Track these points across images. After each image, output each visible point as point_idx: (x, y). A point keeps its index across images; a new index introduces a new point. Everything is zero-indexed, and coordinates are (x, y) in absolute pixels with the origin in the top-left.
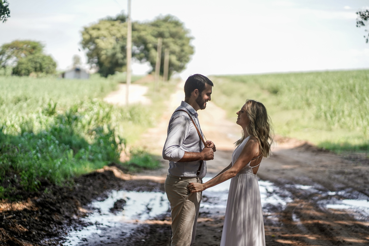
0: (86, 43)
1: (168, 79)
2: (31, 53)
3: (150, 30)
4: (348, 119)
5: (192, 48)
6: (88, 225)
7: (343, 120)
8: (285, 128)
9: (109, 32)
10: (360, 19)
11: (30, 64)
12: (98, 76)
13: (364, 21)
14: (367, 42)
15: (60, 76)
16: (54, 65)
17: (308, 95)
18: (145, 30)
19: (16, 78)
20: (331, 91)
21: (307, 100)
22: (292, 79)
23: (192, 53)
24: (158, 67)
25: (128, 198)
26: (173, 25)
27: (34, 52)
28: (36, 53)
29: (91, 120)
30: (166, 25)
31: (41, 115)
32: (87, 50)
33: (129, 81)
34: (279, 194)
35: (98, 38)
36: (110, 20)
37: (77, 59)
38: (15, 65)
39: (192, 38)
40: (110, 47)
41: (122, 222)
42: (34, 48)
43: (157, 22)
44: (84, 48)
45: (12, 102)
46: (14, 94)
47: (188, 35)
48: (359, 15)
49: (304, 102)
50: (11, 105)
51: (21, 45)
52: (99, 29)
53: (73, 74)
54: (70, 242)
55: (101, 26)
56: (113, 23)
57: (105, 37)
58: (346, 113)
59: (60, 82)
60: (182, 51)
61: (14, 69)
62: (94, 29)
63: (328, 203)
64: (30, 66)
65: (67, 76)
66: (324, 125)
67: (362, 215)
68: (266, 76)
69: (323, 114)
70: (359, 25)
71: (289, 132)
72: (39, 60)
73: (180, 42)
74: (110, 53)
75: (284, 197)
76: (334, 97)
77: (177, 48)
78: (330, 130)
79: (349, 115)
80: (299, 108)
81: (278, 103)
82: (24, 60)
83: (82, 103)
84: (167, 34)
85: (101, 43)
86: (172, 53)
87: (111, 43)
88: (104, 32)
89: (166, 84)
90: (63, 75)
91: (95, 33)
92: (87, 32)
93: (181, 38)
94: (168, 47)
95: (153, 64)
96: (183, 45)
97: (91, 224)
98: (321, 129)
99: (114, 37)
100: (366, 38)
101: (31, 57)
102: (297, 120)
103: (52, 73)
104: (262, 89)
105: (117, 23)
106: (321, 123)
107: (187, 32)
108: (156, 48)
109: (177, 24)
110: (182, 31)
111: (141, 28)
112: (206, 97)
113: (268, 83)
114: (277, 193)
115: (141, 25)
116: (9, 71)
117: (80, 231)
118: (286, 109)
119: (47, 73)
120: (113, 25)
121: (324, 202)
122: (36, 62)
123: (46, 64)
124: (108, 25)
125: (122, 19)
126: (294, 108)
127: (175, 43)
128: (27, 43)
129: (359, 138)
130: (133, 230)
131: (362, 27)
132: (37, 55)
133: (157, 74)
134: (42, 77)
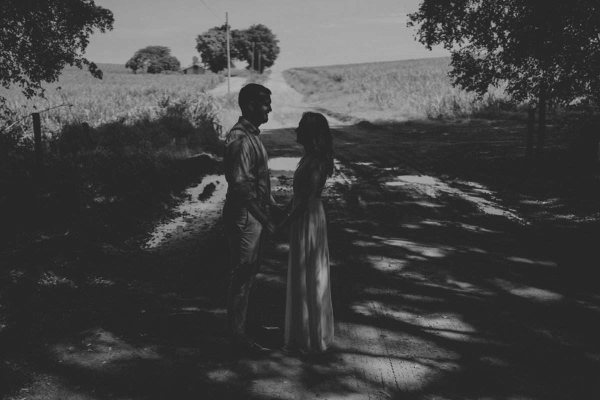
0: (200, 48)
1: (262, 72)
2: (161, 56)
3: (246, 36)
4: (394, 100)
5: (278, 48)
6: (176, 217)
7: (390, 101)
8: (347, 109)
9: (217, 39)
10: (410, 21)
11: (160, 64)
12: (210, 71)
13: (413, 22)
14: (415, 40)
15: (183, 72)
16: (178, 64)
17: (363, 82)
18: (243, 36)
19: (150, 75)
20: (380, 78)
21: (363, 85)
22: (351, 69)
23: (278, 52)
24: (253, 63)
25: (218, 182)
26: (264, 32)
27: (163, 55)
28: (164, 56)
29: (196, 109)
30: (257, 32)
31: (157, 106)
32: (201, 53)
33: (229, 75)
34: (345, 173)
35: (209, 43)
36: (217, 29)
37: (195, 59)
38: (150, 65)
39: (278, 41)
40: (218, 49)
41: (207, 211)
42: (163, 52)
43: (251, 30)
44: (199, 51)
45: (144, 94)
46: (145, 88)
47: (276, 39)
48: (409, 17)
49: (360, 88)
50: (143, 96)
51: (153, 50)
52: (209, 37)
53: (192, 70)
54: (154, 239)
55: (211, 34)
56: (219, 31)
57: (214, 42)
58: (393, 96)
59: (182, 77)
60: (271, 51)
61: (149, 67)
62: (205, 36)
63: (387, 181)
64: (161, 65)
65: (188, 71)
66: (377, 106)
67: (417, 193)
68: (330, 67)
69: (375, 97)
70: (409, 25)
71: (350, 112)
72: (167, 61)
73: (268, 44)
74: (218, 53)
75: (349, 175)
76: (382, 83)
77: (267, 49)
78: (382, 109)
79: (395, 97)
80: (357, 92)
81: (341, 89)
82: (156, 61)
83: (189, 95)
84: (259, 39)
85: (212, 47)
86: (264, 52)
87: (218, 47)
88: (214, 39)
89: (259, 75)
90: (185, 71)
91: (206, 40)
92: (201, 39)
93: (270, 41)
94: (261, 48)
95: (249, 62)
96: (272, 46)
97: (179, 215)
98: (374, 109)
99: (220, 43)
100: (414, 37)
101: (161, 59)
102: (356, 102)
103: (177, 70)
104: (329, 77)
105: (222, 32)
106: (373, 104)
107: (274, 36)
108: (251, 49)
109: (266, 31)
110: (271, 36)
111: (241, 34)
112: (265, 108)
113: (333, 72)
114: (343, 171)
115: (239, 32)
116: (146, 70)
117: (167, 224)
118: (347, 93)
119: (173, 70)
120: (219, 33)
121: (383, 179)
122: (165, 63)
123: (172, 64)
124: (216, 33)
125: (225, 28)
126: (353, 92)
127: (265, 45)
128: (158, 48)
129: (404, 115)
130: (215, 221)
131: (412, 27)
132: (165, 57)
133: (252, 69)
134: (170, 74)
